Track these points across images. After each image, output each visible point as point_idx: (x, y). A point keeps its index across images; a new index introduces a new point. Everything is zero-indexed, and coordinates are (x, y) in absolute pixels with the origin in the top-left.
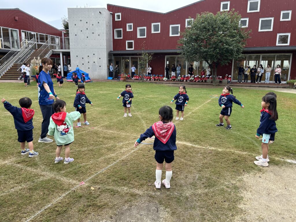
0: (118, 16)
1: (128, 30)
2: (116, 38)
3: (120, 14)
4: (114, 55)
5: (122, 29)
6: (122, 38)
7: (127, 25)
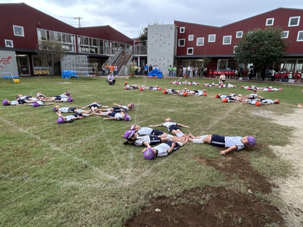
0: (182, 30)
1: (189, 40)
2: (179, 46)
3: (184, 28)
4: (177, 58)
5: (184, 39)
6: (184, 46)
7: (189, 36)
